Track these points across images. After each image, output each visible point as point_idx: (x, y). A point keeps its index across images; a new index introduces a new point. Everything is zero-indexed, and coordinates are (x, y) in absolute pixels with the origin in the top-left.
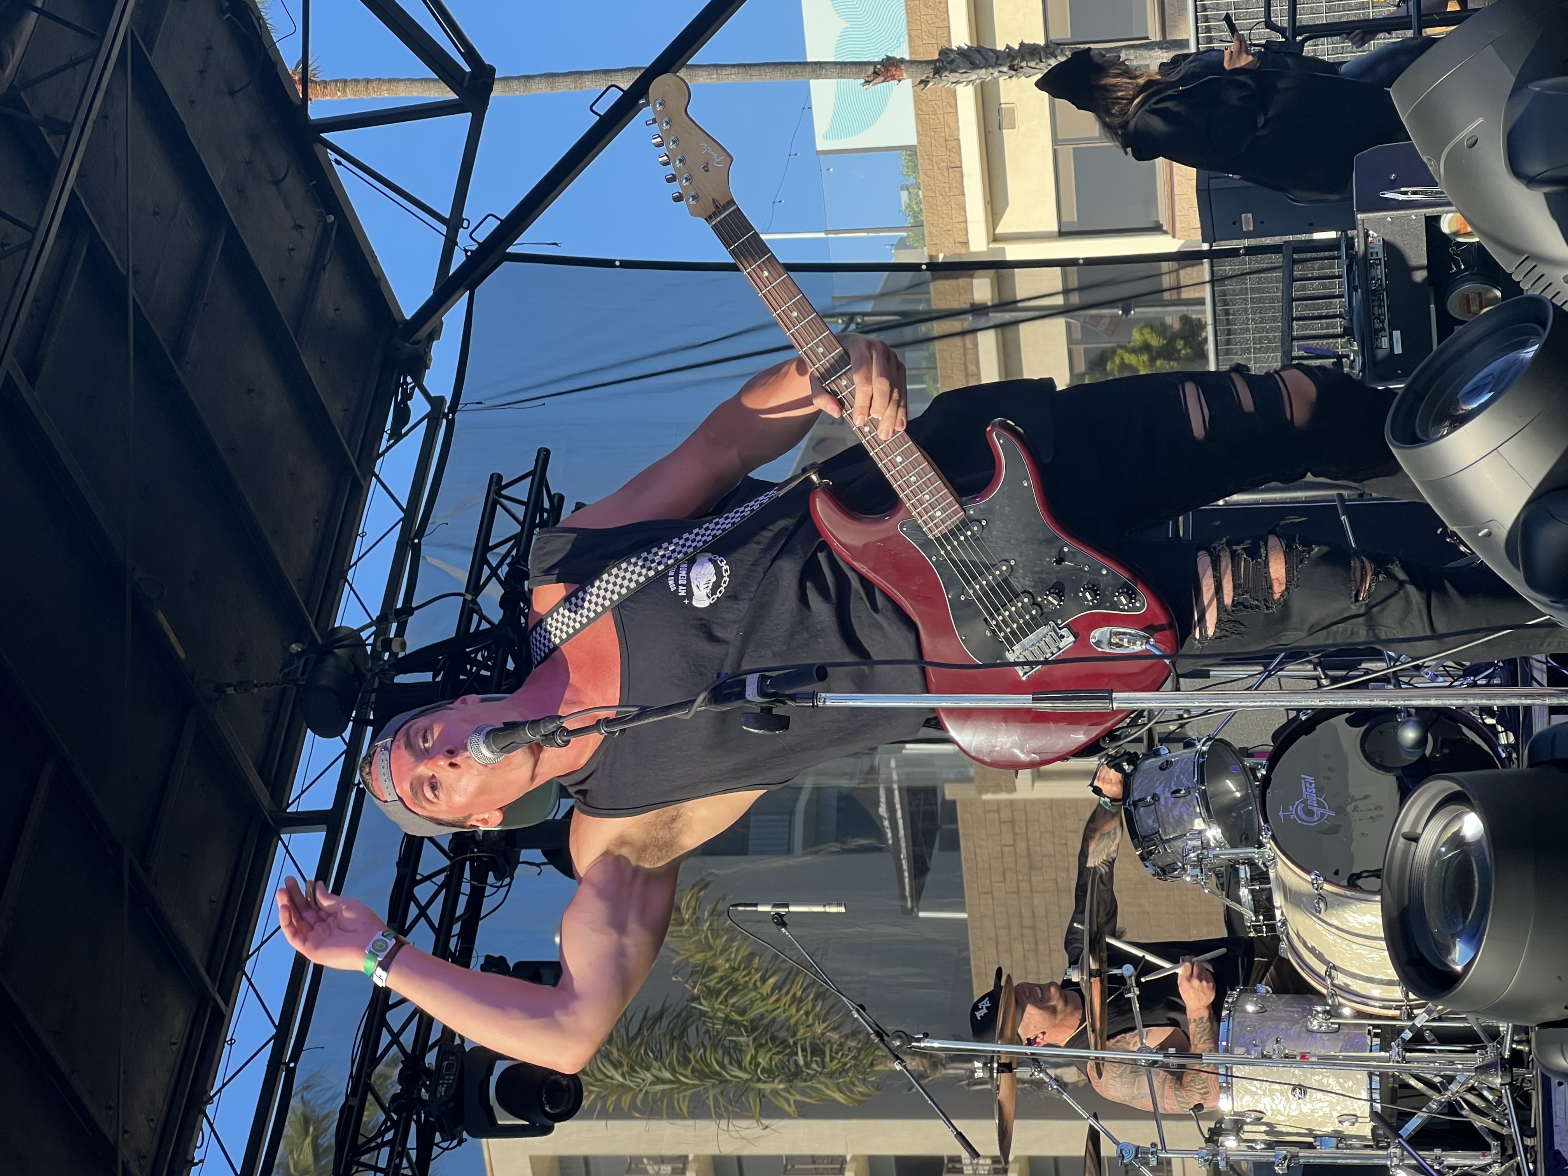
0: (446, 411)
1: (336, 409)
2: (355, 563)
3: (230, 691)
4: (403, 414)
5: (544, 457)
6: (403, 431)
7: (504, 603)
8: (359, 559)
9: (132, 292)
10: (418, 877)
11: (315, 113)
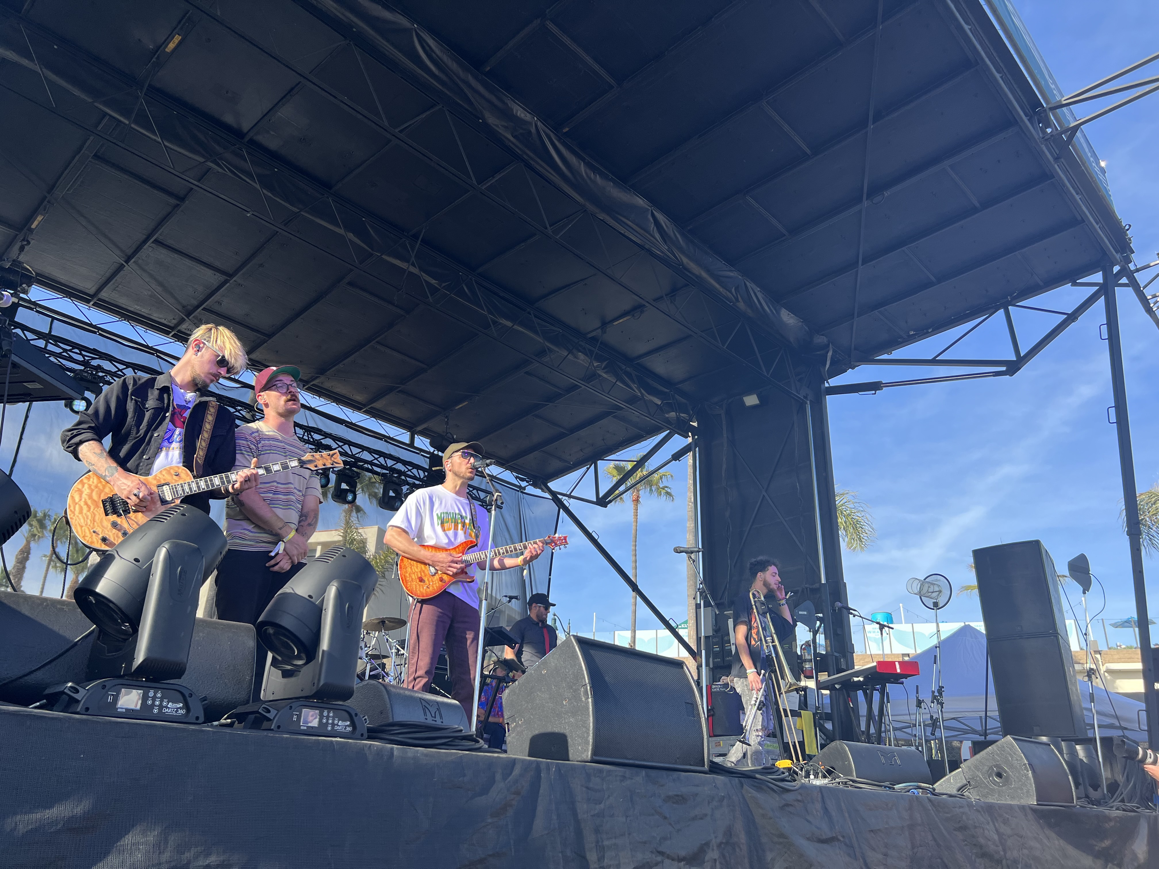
0: (521, 490)
1: (524, 461)
3: (446, 420)
4: (522, 480)
6: (517, 479)
9: (551, 404)
10: (386, 459)
11: (599, 462)
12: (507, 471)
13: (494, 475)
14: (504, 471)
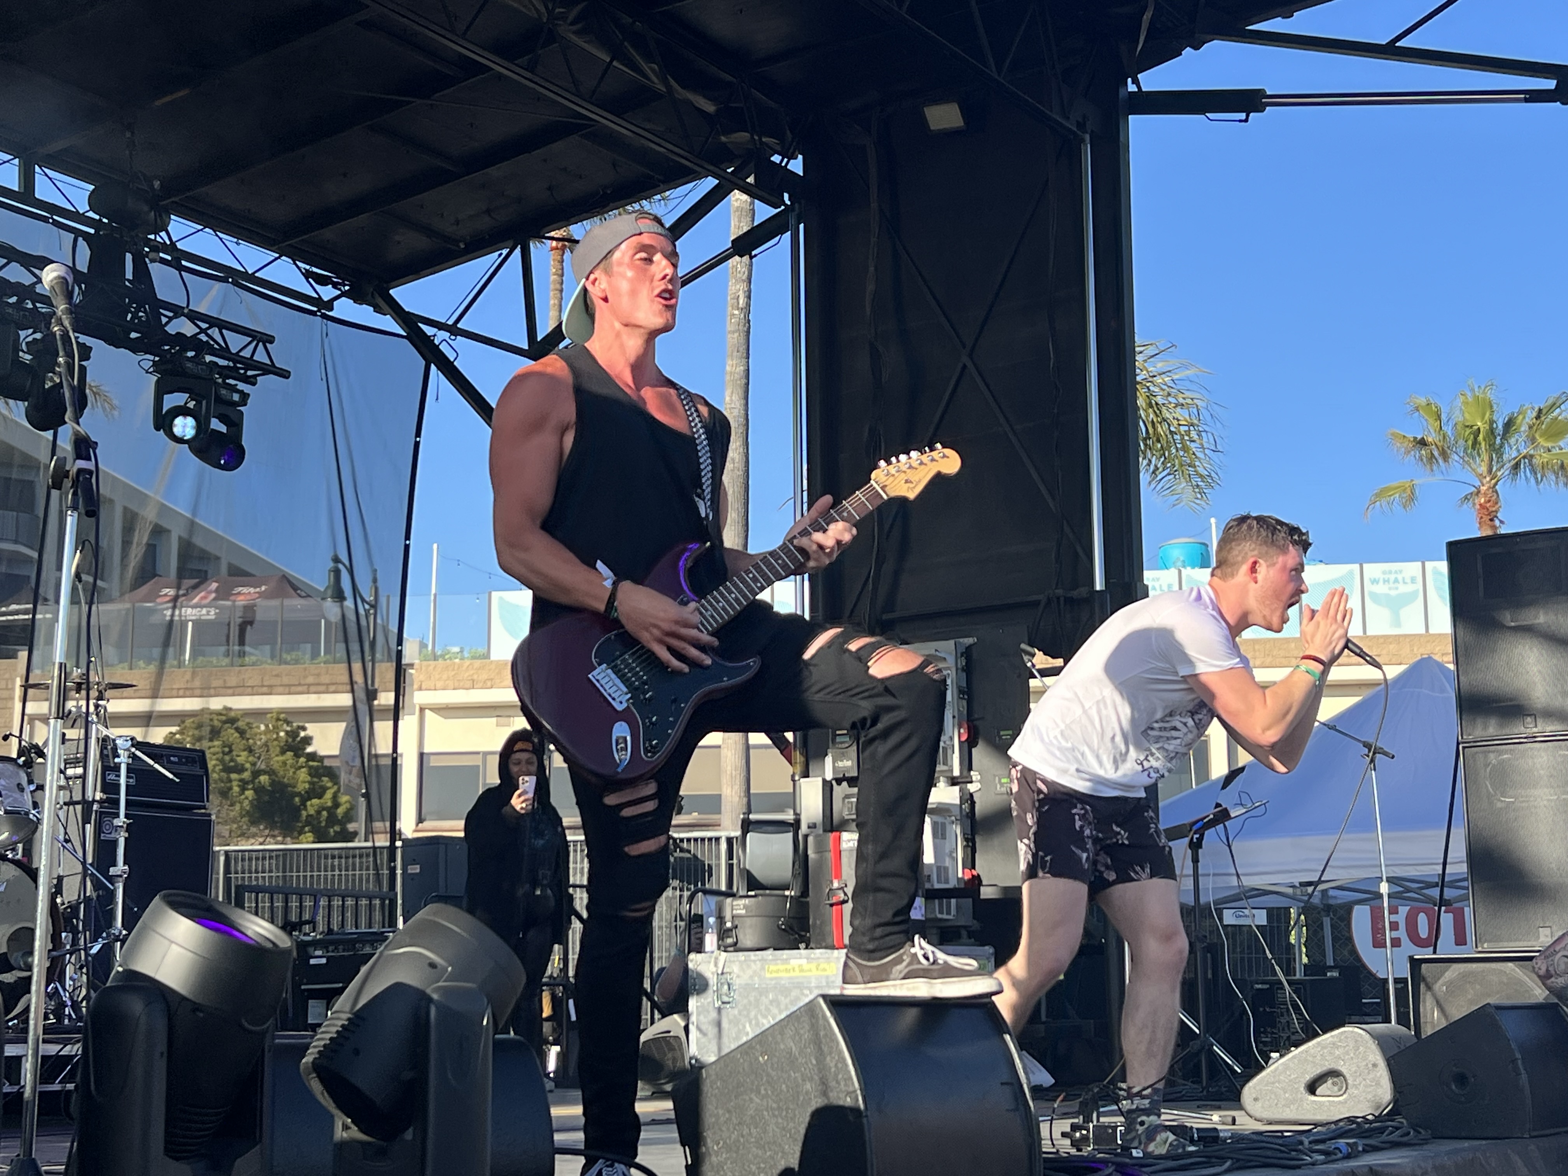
1: (328, 234)
2: (217, 235)
3: (128, 135)
5: (284, 374)
7: (178, 335)
8: (221, 239)
11: (534, 243)
12: (283, 258)
13: (250, 272)
14: (276, 259)
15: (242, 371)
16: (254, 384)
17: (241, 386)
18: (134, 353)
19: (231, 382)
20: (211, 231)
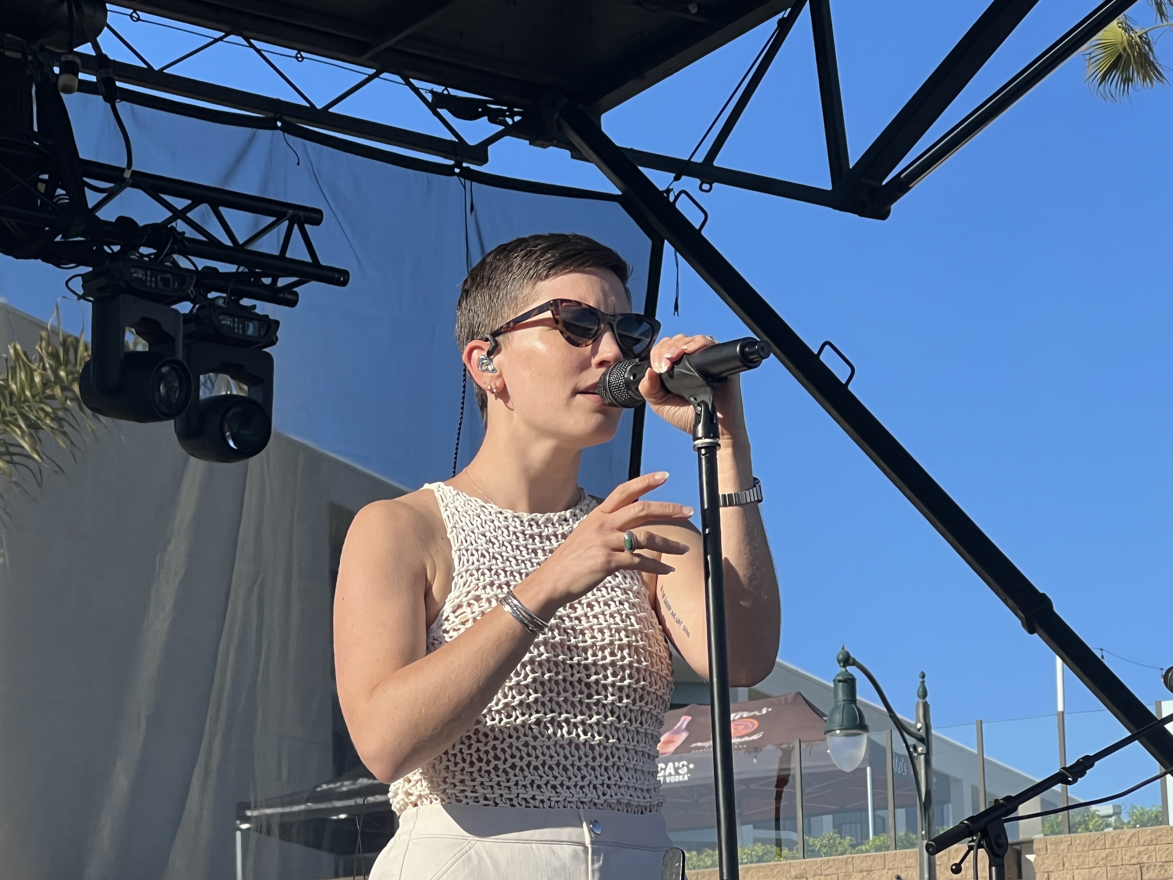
0: (465, 165)
2: (252, 46)
4: (467, 111)
5: (338, 278)
6: (440, 111)
7: (125, 222)
8: (259, 51)
12: (385, 75)
13: (319, 107)
14: (371, 78)
15: (267, 281)
16: (292, 303)
17: (263, 308)
18: (58, 266)
19: (246, 302)
20: (240, 40)
